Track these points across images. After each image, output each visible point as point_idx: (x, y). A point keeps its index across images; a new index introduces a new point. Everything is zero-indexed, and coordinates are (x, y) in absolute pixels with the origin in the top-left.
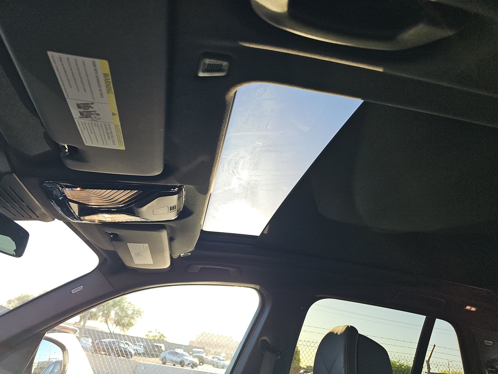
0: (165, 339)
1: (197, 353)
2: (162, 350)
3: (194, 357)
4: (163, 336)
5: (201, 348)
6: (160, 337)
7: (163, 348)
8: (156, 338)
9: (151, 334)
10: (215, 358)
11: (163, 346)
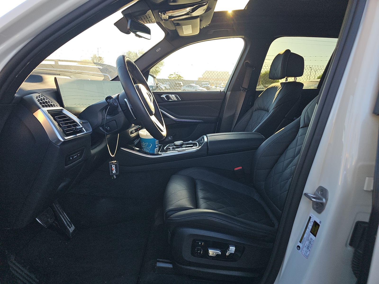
0: (182, 78)
1: (205, 85)
2: (182, 86)
3: (204, 87)
4: (180, 77)
5: (207, 82)
6: (179, 77)
7: (182, 84)
8: (176, 78)
9: (172, 76)
10: (217, 86)
11: (181, 83)
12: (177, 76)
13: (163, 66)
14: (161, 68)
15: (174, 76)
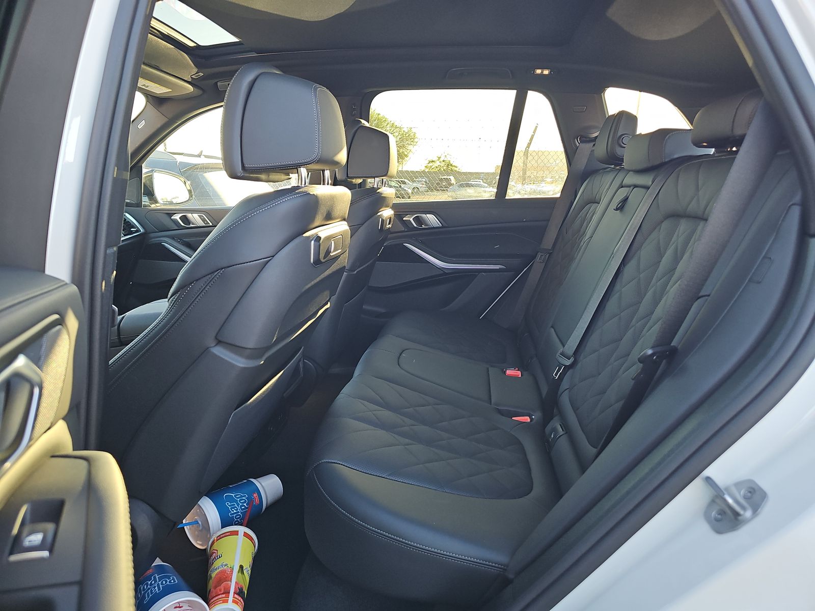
0: (454, 168)
4: (451, 165)
6: (448, 167)
8: (442, 169)
9: (434, 165)
11: (452, 178)
12: (444, 163)
13: (415, 143)
14: (410, 147)
15: (438, 163)
